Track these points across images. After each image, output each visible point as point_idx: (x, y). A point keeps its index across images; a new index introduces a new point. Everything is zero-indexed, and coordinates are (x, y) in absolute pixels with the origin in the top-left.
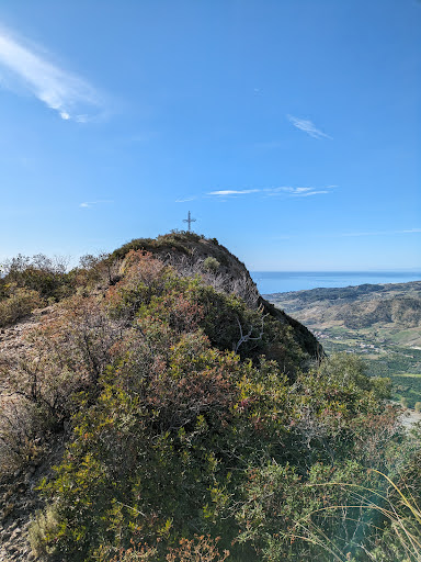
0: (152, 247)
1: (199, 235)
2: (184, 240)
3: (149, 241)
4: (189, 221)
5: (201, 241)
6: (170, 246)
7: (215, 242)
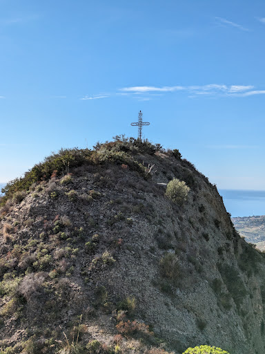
0: (91, 163)
1: (153, 144)
2: (134, 153)
3: (87, 153)
4: (140, 124)
5: (158, 154)
6: (118, 162)
7: (176, 154)
